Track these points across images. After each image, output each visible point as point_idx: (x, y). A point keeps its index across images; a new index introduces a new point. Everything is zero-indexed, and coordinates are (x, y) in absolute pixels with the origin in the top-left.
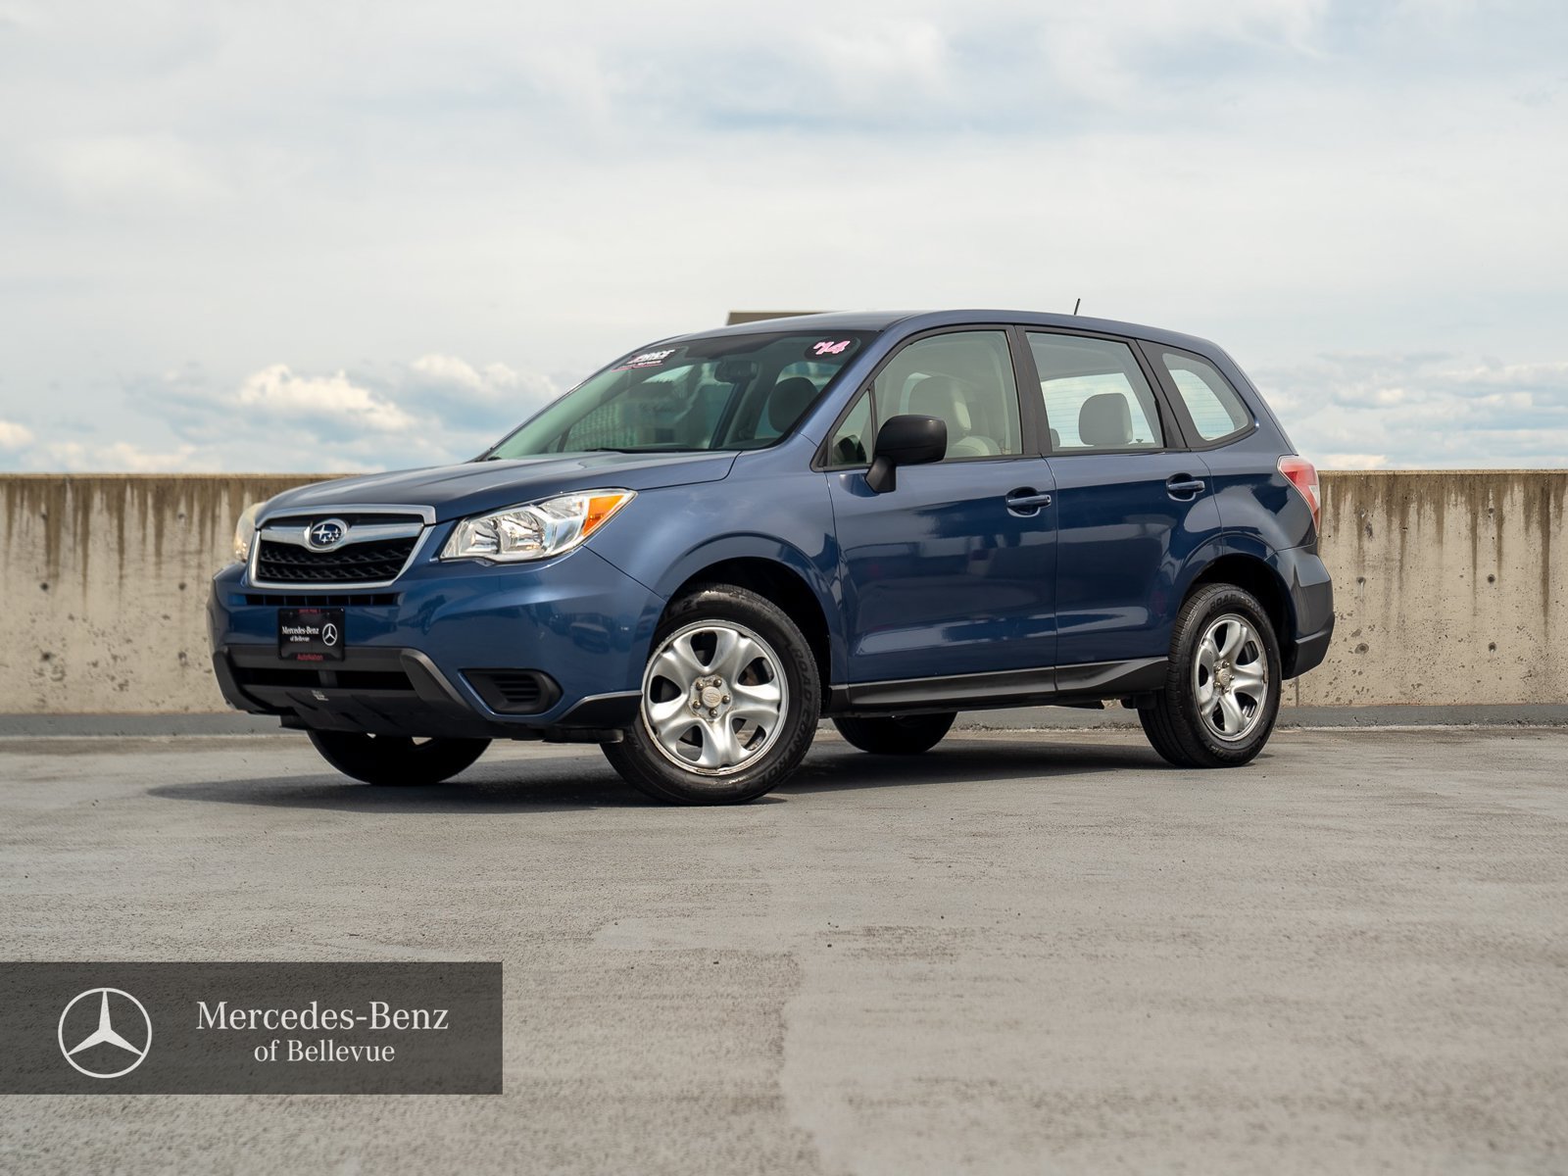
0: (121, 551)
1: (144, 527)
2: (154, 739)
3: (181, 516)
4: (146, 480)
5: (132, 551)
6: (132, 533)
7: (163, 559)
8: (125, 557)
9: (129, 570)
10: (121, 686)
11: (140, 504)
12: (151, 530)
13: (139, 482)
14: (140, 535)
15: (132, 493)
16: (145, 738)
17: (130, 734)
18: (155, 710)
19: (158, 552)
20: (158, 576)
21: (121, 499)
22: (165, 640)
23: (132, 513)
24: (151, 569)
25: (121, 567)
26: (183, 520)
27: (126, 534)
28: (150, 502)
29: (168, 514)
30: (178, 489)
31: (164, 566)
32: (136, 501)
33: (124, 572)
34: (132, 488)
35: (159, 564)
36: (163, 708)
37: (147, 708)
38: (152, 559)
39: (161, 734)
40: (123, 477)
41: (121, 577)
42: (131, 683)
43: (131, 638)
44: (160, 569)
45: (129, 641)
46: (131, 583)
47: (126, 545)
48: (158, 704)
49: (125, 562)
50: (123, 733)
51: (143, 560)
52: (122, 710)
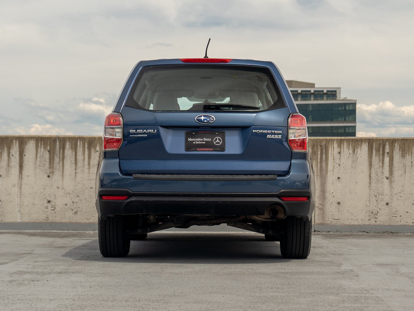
0: (76, 164)
1: (84, 155)
2: (87, 232)
3: (97, 151)
4: (85, 138)
5: (80, 164)
6: (80, 157)
7: (91, 166)
8: (77, 166)
9: (78, 171)
10: (75, 213)
11: (83, 147)
12: (86, 156)
13: (82, 139)
14: (83, 158)
15: (80, 143)
16: (84, 232)
17: (78, 230)
18: (87, 221)
19: (89, 164)
20: (89, 173)
21: (76, 145)
22: (91, 196)
23: (80, 150)
24: (86, 171)
25: (76, 169)
26: (98, 153)
27: (78, 157)
28: (86, 146)
29: (93, 150)
30: (96, 141)
31: (91, 169)
32: (81, 146)
33: (77, 171)
34: (80, 141)
35: (89, 168)
36: (90, 221)
37: (85, 221)
38: (87, 167)
39: (89, 230)
40: (77, 137)
41: (76, 173)
42: (79, 212)
43: (79, 195)
44: (90, 170)
45: (78, 196)
46: (79, 175)
47: (78, 161)
48: (88, 220)
49: (77, 168)
50: (76, 230)
51: (84, 167)
52: (76, 221)
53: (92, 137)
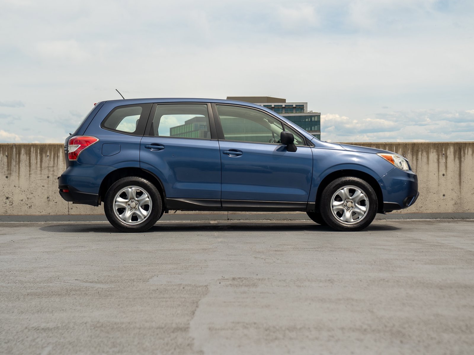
0: (30, 166)
1: (37, 160)
2: (39, 223)
3: (48, 156)
4: (37, 145)
5: (33, 167)
6: (33, 161)
7: (43, 169)
8: (31, 168)
9: (32, 172)
10: (30, 207)
11: (35, 152)
12: (39, 160)
13: (35, 146)
14: (35, 162)
15: (33, 149)
16: (37, 222)
17: (32, 222)
18: (40, 214)
19: (41, 167)
20: (41, 174)
21: (30, 151)
22: (43, 193)
23: (33, 155)
24: (39, 172)
25: (30, 171)
26: (48, 157)
27: (31, 161)
28: (38, 152)
29: (44, 155)
30: (47, 148)
31: (42, 171)
32: (34, 151)
33: (31, 173)
34: (33, 148)
35: (41, 170)
36: (42, 214)
37: (38, 214)
38: (39, 169)
39: (42, 221)
40: (31, 144)
41: (30, 174)
42: (33, 206)
43: (33, 193)
44: (42, 172)
45: (32, 193)
46: (33, 176)
47: (31, 165)
48: (41, 212)
49: (31, 170)
50: (30, 221)
51: (36, 169)
52: (30, 214)
53: (43, 144)
